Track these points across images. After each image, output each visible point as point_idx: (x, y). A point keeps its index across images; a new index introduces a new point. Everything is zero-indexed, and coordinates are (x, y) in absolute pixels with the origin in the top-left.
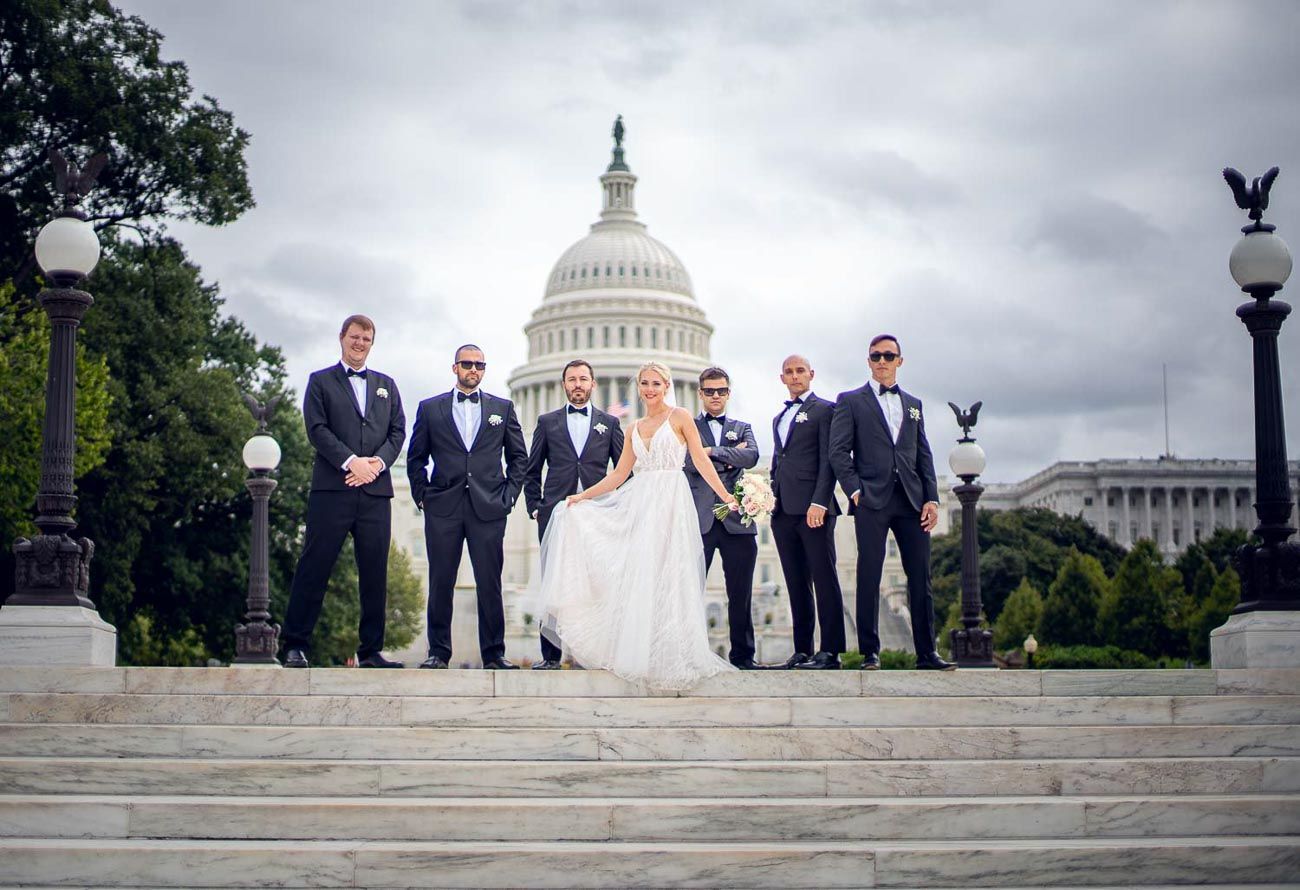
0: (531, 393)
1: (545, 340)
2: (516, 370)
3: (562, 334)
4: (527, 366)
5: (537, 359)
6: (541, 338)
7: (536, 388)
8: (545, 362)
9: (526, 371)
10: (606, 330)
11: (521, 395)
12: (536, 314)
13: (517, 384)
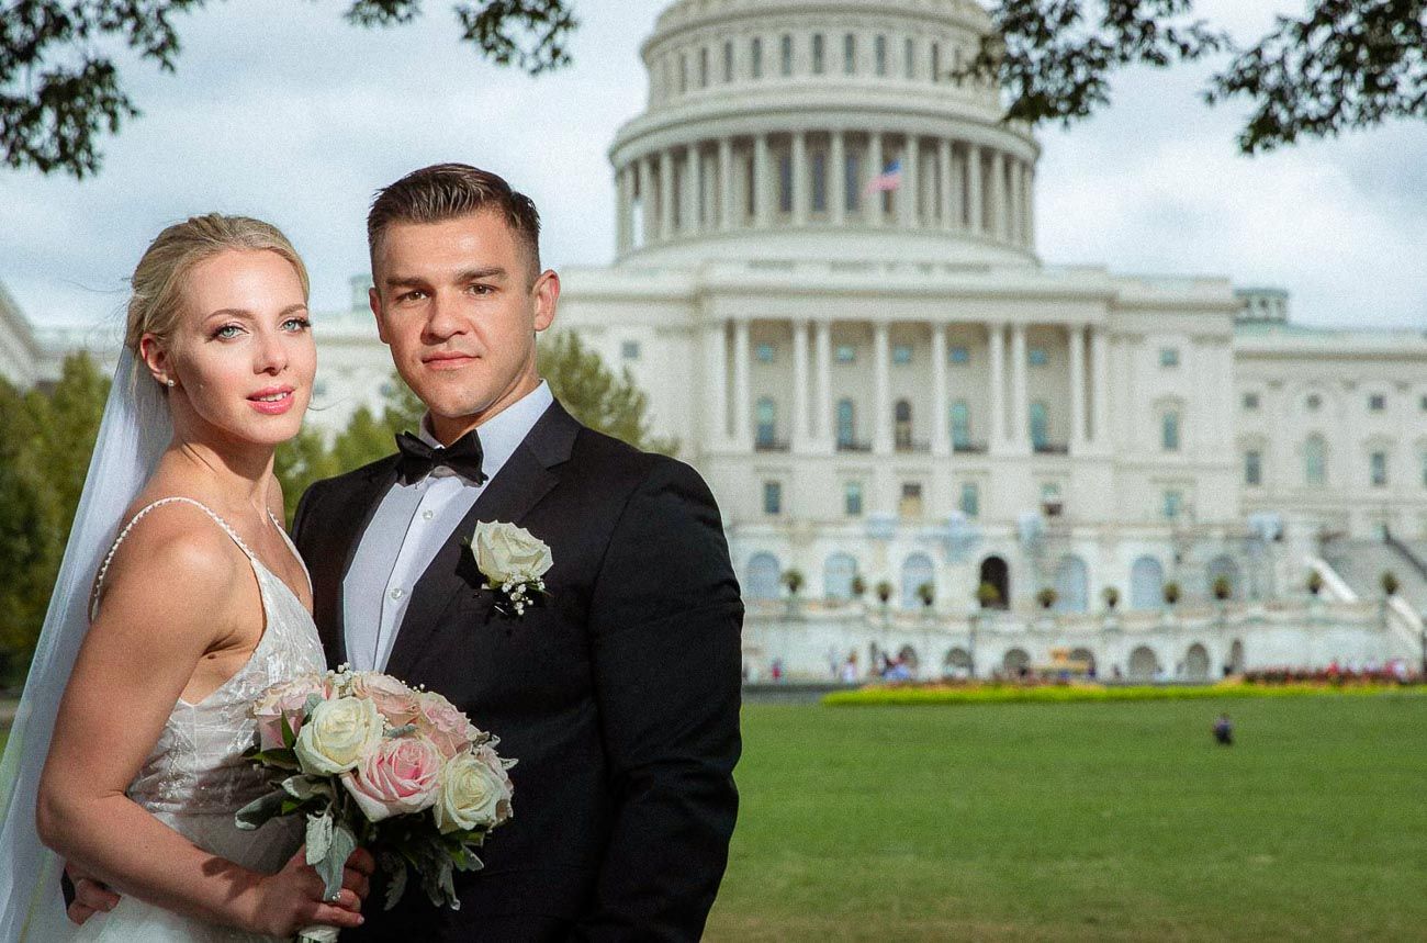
0: (666, 165)
1: (693, 64)
2: (629, 124)
3: (728, 49)
4: (647, 115)
5: (675, 99)
6: (683, 59)
7: (679, 154)
8: (696, 101)
9: (642, 126)
10: (818, 40)
11: (645, 171)
12: (662, 18)
13: (627, 154)
